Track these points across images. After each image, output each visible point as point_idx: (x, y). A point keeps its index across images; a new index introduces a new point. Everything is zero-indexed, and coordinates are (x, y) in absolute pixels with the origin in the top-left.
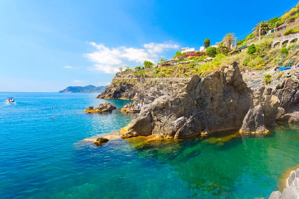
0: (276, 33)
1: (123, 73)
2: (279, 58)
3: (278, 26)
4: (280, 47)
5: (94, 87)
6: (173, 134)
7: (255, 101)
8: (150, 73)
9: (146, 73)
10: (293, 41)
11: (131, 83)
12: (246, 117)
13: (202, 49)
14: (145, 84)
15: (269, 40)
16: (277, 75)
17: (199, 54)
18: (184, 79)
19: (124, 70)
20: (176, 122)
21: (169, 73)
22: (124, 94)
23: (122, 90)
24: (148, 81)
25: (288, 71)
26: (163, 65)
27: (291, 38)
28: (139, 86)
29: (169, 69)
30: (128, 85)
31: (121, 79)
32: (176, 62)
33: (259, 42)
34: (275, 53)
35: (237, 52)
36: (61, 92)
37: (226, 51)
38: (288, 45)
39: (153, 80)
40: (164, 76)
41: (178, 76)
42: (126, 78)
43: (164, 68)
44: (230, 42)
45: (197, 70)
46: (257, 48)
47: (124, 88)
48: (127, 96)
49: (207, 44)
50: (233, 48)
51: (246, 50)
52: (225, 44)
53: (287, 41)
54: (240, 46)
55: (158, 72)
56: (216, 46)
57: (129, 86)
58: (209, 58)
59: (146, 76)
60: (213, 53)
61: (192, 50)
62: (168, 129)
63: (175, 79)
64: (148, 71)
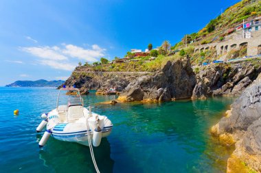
0: (196, 43)
1: (82, 67)
2: (200, 58)
3: (197, 38)
4: (199, 52)
5: (46, 81)
6: (158, 98)
7: (198, 80)
8: (107, 68)
9: (104, 68)
10: (207, 48)
11: (90, 76)
12: (195, 89)
13: (147, 51)
14: (102, 77)
15: (193, 47)
16: (202, 68)
17: (145, 54)
18: (135, 73)
19: (82, 65)
20: (158, 91)
21: (122, 68)
22: (84, 85)
23: (82, 82)
24: (105, 74)
25: (208, 65)
26: (117, 62)
27: (205, 46)
28: (98, 78)
29: (123, 65)
30: (87, 77)
31: (81, 72)
32: (128, 59)
33: (186, 48)
34: (196, 56)
35: (172, 54)
36: (8, 86)
37: (164, 53)
38: (204, 51)
39: (110, 73)
40: (118, 70)
41: (130, 71)
42: (85, 72)
43: (118, 64)
44: (167, 46)
45: (144, 66)
46: (185, 52)
47: (83, 80)
48: (87, 87)
49: (150, 48)
50: (169, 52)
51: (178, 53)
52: (164, 48)
53: (203, 48)
54: (173, 51)
55: (113, 67)
56: (158, 50)
57: (89, 79)
58: (153, 58)
59: (103, 71)
60: (155, 54)
61: (140, 51)
62: (155, 95)
63: (128, 73)
64: (105, 66)
